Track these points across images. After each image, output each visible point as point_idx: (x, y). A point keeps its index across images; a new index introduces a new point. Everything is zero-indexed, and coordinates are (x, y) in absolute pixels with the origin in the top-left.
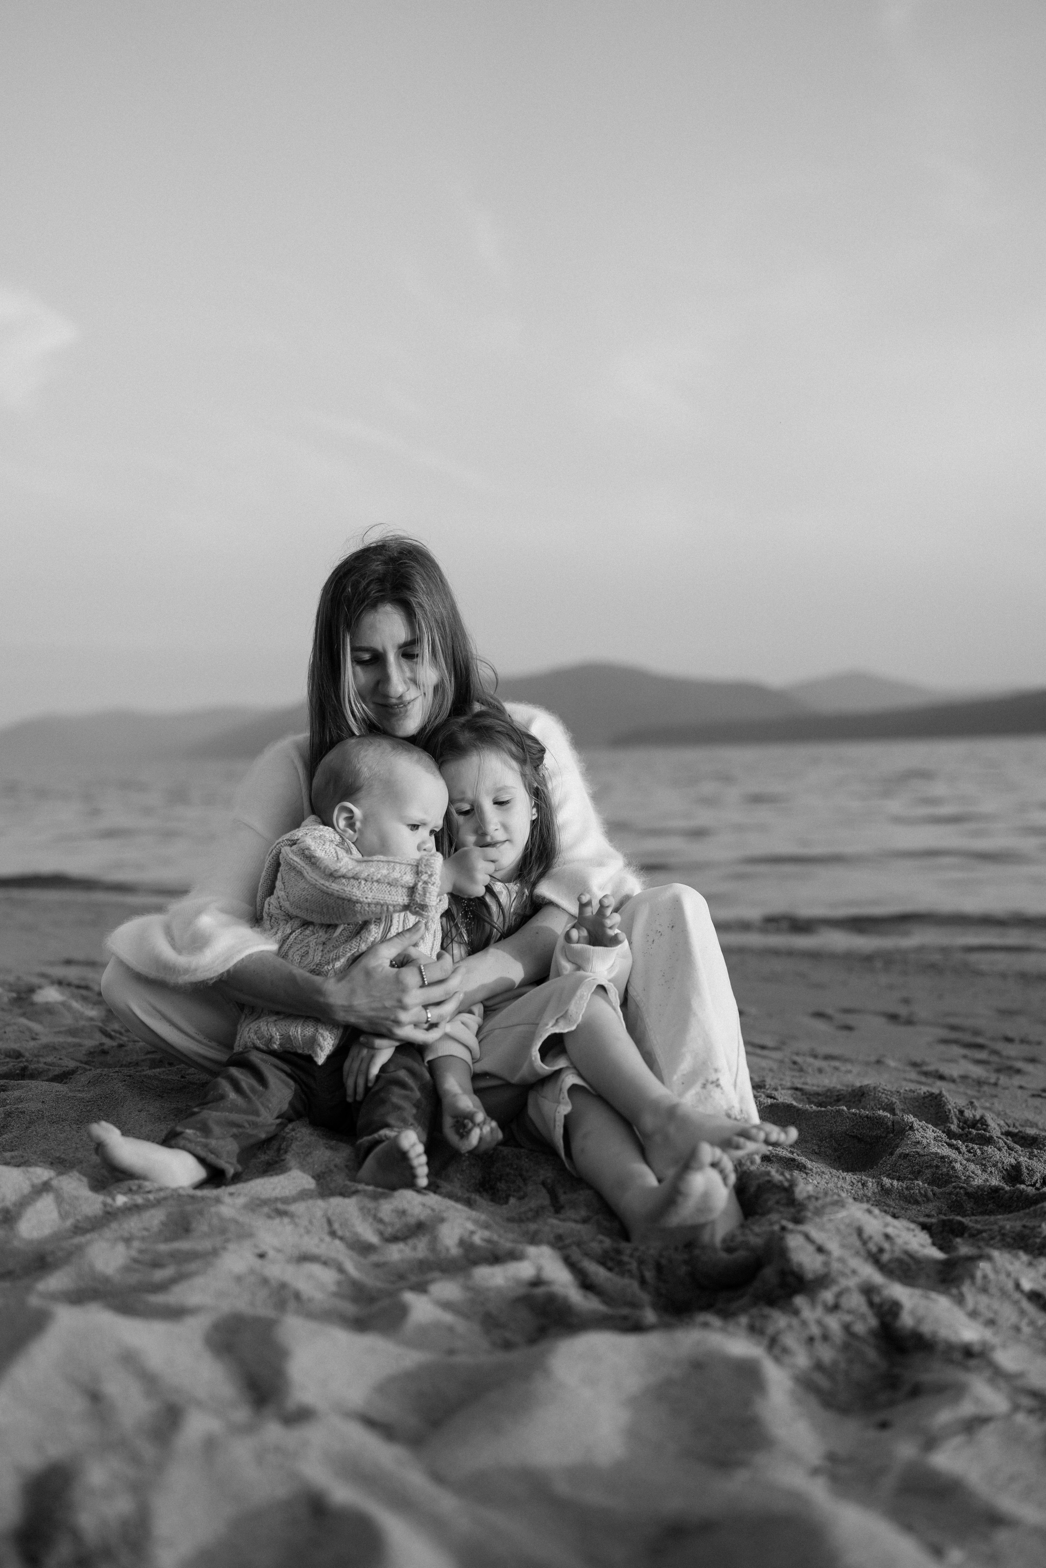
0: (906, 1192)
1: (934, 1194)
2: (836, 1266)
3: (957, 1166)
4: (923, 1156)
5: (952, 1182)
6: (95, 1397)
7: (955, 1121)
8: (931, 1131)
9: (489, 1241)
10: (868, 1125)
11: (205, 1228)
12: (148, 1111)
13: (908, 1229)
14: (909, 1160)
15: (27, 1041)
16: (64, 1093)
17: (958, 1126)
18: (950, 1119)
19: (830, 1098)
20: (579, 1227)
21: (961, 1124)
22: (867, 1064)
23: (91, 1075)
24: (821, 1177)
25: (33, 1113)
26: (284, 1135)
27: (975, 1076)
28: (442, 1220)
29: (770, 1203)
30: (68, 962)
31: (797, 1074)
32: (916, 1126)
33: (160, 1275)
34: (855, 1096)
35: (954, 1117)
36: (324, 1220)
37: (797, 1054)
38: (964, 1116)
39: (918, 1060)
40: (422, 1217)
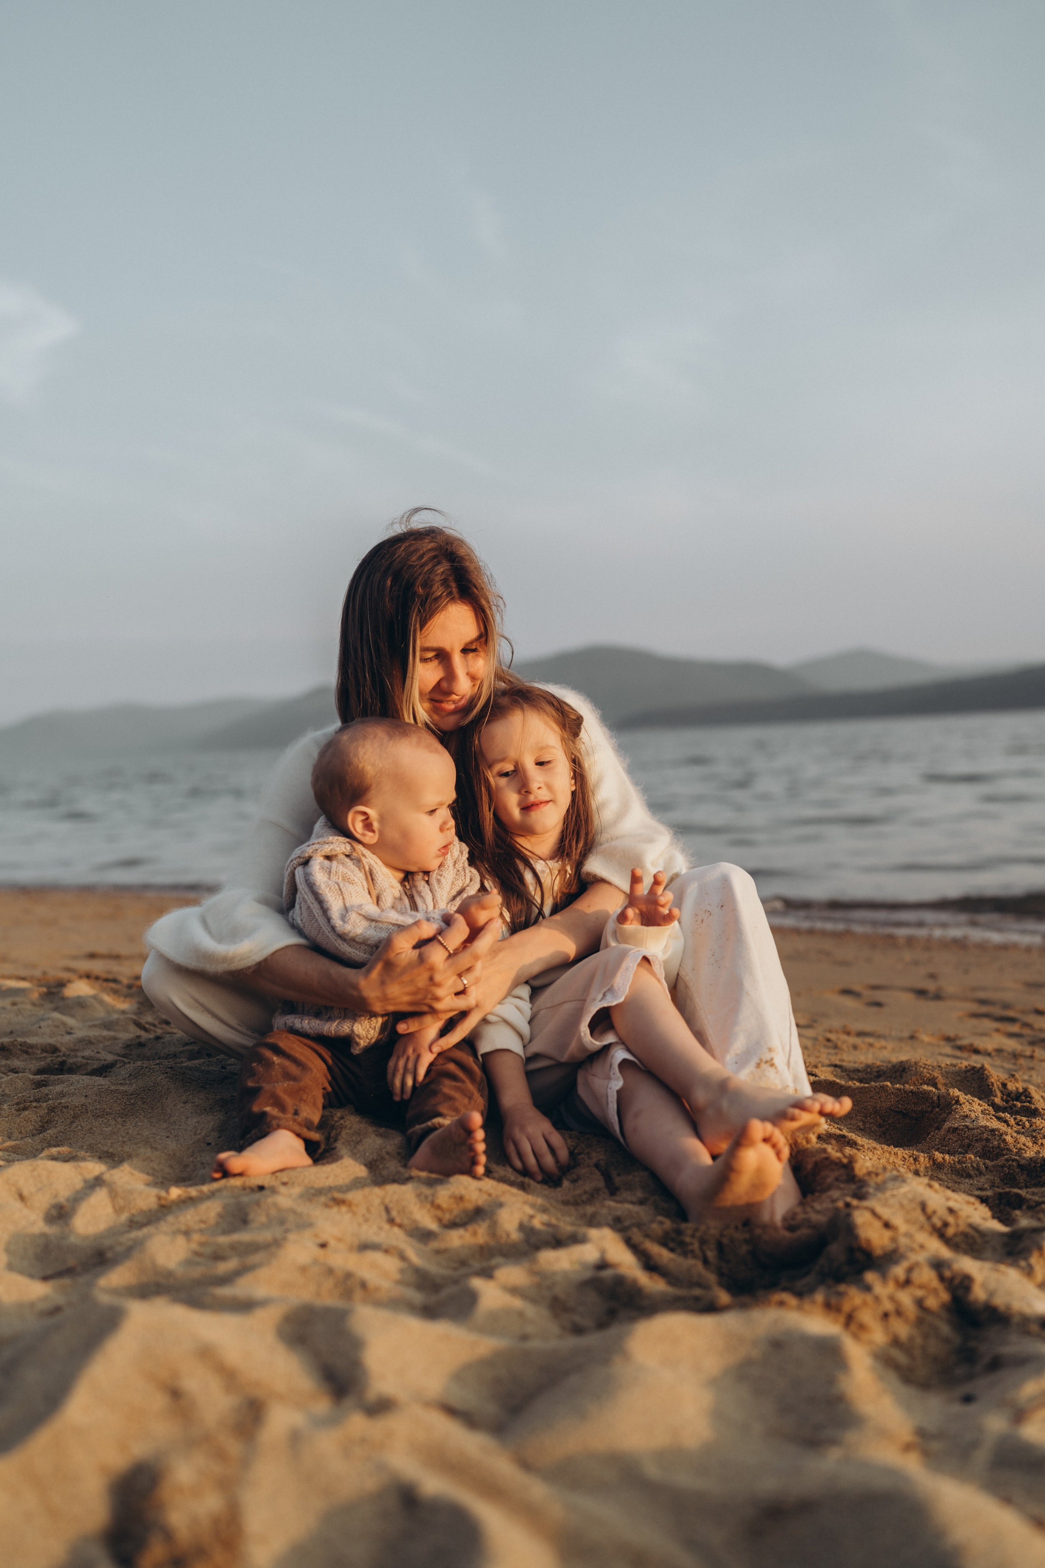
0: (958, 1166)
1: (987, 1168)
2: (903, 1241)
3: (1008, 1138)
4: (972, 1129)
5: (1004, 1155)
6: (176, 1394)
7: (999, 1094)
8: (977, 1104)
9: (548, 1225)
10: (913, 1100)
11: (263, 1219)
12: (193, 1103)
13: (968, 1203)
14: (959, 1135)
15: (63, 1035)
16: (106, 1087)
17: (1002, 1099)
18: (994, 1093)
19: (871, 1074)
20: (635, 1208)
21: (1005, 1097)
22: (901, 1039)
23: (131, 1068)
24: (873, 1153)
25: (77, 1107)
26: (333, 1123)
27: (1010, 1050)
28: (501, 1205)
29: (829, 1180)
30: (92, 956)
31: (832, 1051)
32: (962, 1100)
33: (223, 1268)
34: (896, 1072)
35: (997, 1090)
36: (382, 1208)
37: (830, 1031)
38: (1007, 1089)
39: (951, 1034)
40: (480, 1203)
